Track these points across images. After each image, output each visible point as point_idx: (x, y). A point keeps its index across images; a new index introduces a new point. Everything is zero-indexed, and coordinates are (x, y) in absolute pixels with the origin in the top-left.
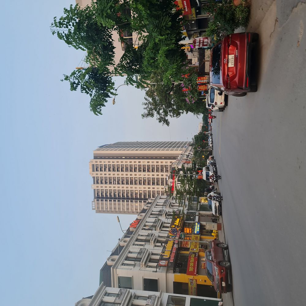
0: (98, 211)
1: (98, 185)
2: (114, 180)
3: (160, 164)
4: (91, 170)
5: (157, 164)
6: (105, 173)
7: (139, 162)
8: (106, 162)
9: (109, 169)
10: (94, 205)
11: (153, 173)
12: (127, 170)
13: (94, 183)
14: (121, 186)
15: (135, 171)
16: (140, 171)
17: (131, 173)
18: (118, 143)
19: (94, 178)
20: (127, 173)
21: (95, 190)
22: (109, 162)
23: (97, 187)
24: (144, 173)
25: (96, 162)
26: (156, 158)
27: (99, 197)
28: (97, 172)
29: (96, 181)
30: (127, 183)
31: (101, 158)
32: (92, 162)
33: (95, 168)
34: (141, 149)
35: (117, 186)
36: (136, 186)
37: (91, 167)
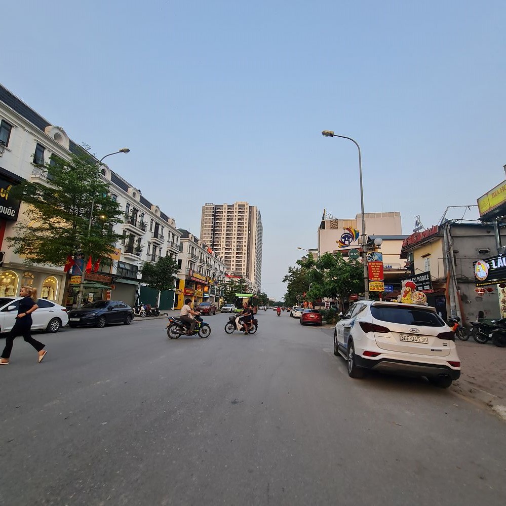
0: (204, 208)
1: (227, 209)
2: (230, 223)
3: (243, 263)
4: (240, 203)
5: (243, 261)
6: (237, 216)
7: (245, 246)
8: (246, 217)
9: (240, 219)
10: (209, 204)
11: (235, 257)
12: (239, 234)
13: (228, 206)
14: (225, 229)
15: (237, 241)
16: (237, 246)
17: (236, 238)
18: (262, 227)
19: (233, 205)
20: (236, 234)
21: (223, 206)
22: (246, 220)
23: (225, 208)
24: (235, 250)
25: (247, 208)
26: (248, 260)
27: (216, 210)
28: (238, 208)
29: (230, 208)
30: (227, 234)
31: (250, 212)
32: (247, 205)
33: (241, 207)
34: (256, 247)
35: (225, 225)
36: (225, 242)
37: (242, 203)
